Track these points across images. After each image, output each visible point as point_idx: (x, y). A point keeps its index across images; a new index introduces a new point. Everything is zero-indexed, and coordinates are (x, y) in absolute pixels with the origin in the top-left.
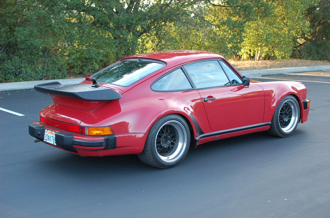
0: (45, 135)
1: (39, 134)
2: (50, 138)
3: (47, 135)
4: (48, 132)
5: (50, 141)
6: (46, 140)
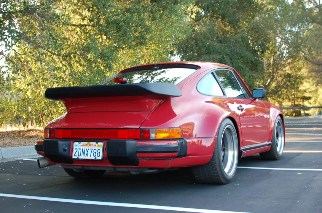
0: (74, 151)
1: (65, 150)
2: (87, 151)
3: (79, 149)
4: (81, 145)
5: (88, 156)
6: (77, 156)
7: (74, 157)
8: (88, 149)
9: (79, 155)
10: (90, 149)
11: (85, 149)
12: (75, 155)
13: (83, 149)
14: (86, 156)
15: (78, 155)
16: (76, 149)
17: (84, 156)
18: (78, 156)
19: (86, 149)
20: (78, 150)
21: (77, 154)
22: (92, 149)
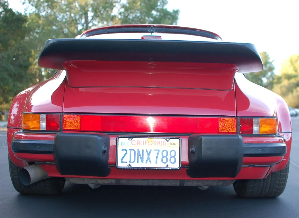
0: (121, 153)
1: (104, 152)
2: (148, 154)
3: (131, 150)
4: (134, 143)
5: (150, 162)
6: (128, 163)
7: (120, 165)
8: (151, 150)
9: (132, 160)
10: (155, 150)
11: (143, 150)
12: (123, 161)
13: (138, 150)
14: (146, 162)
15: (128, 161)
16: (123, 150)
17: (142, 162)
18: (130, 162)
19: (147, 150)
20: (129, 152)
21: (127, 159)
22: (159, 151)
